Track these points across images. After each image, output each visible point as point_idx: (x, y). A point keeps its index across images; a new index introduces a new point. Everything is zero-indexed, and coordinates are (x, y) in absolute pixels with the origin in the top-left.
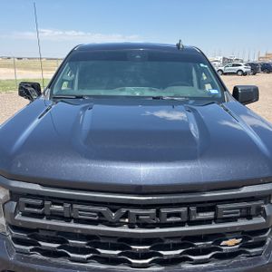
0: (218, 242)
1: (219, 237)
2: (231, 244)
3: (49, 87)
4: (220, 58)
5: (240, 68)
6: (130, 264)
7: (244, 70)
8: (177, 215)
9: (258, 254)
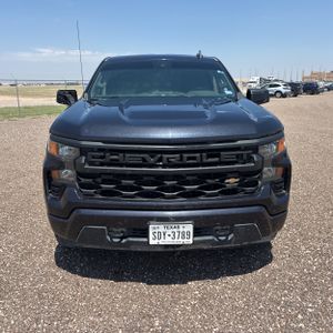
0: (223, 181)
1: (223, 175)
2: (232, 181)
3: (86, 91)
4: (256, 79)
5: (278, 88)
6: (164, 196)
7: (283, 91)
8: (194, 158)
9: (253, 192)
